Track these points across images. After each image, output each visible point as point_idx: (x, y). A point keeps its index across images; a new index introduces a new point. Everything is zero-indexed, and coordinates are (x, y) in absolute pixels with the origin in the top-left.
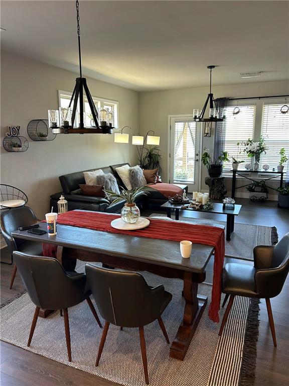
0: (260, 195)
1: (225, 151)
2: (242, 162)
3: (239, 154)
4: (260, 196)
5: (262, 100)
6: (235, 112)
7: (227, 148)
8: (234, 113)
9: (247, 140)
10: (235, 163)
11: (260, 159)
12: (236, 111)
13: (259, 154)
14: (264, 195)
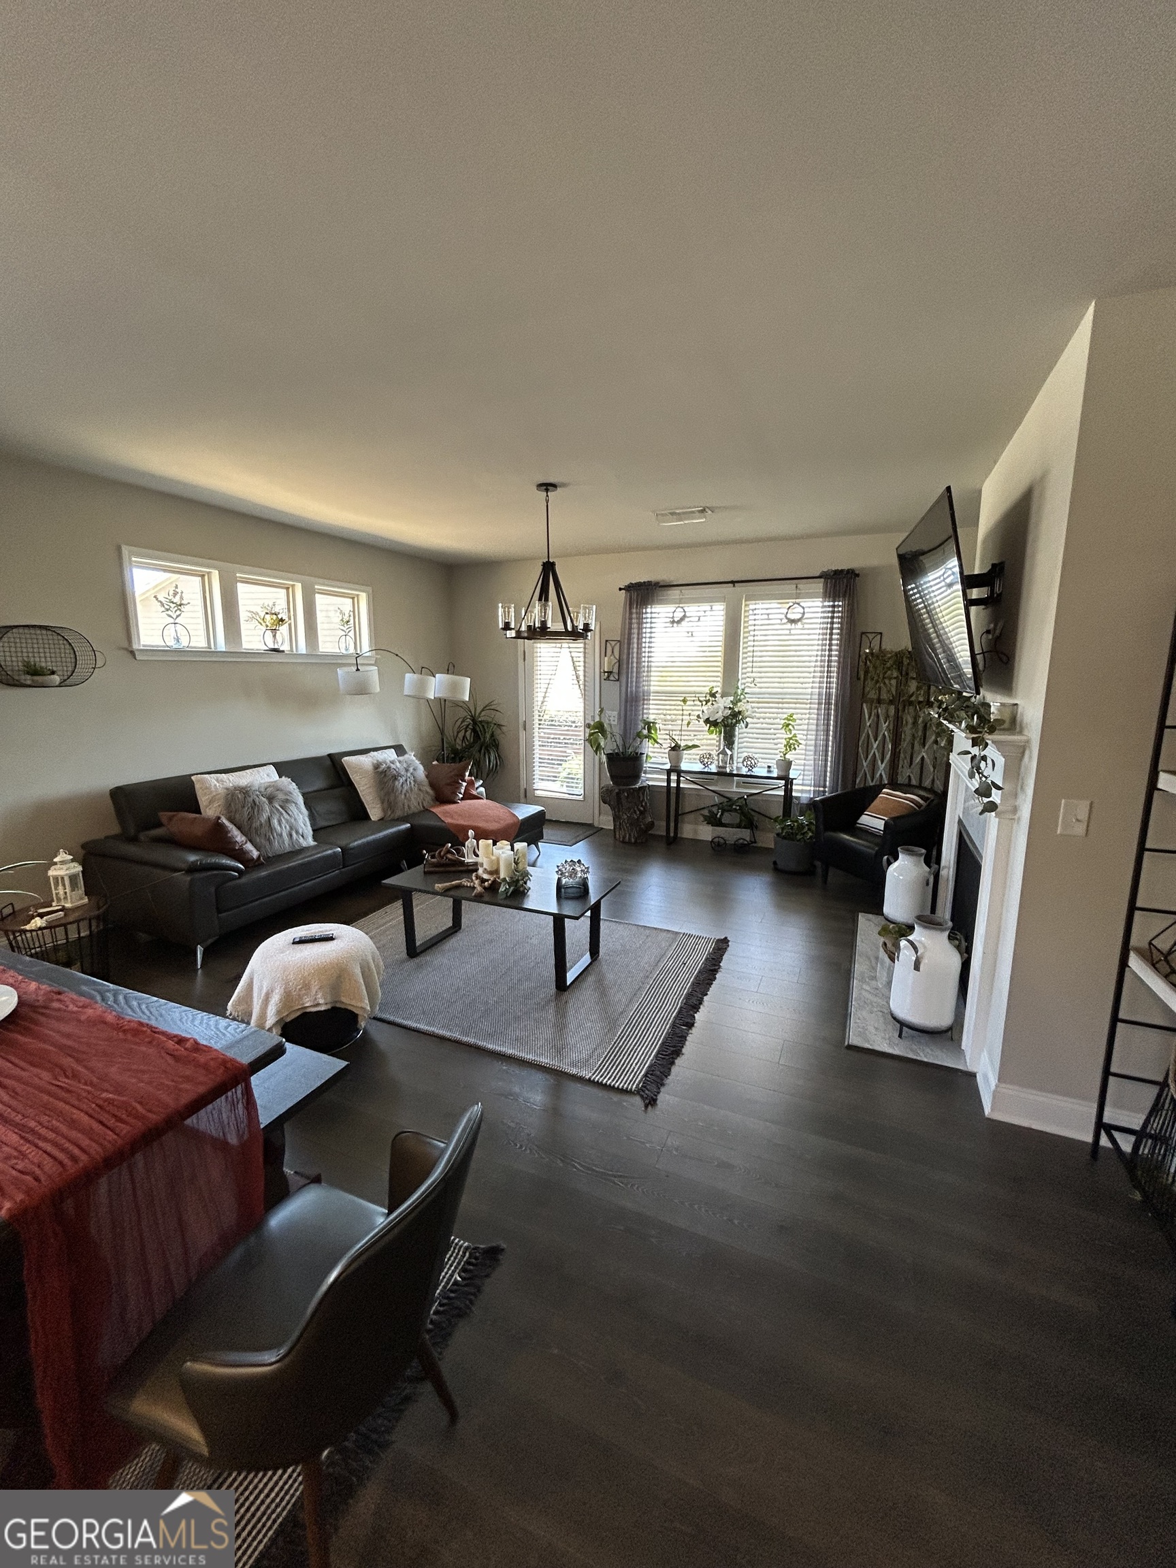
0: (733, 835)
1: (651, 718)
2: (695, 746)
3: (685, 728)
4: (735, 837)
5: (739, 587)
6: (676, 620)
7: (652, 711)
8: (673, 622)
9: (707, 690)
10: (676, 748)
11: (736, 740)
12: (678, 615)
13: (733, 727)
14: (745, 834)
